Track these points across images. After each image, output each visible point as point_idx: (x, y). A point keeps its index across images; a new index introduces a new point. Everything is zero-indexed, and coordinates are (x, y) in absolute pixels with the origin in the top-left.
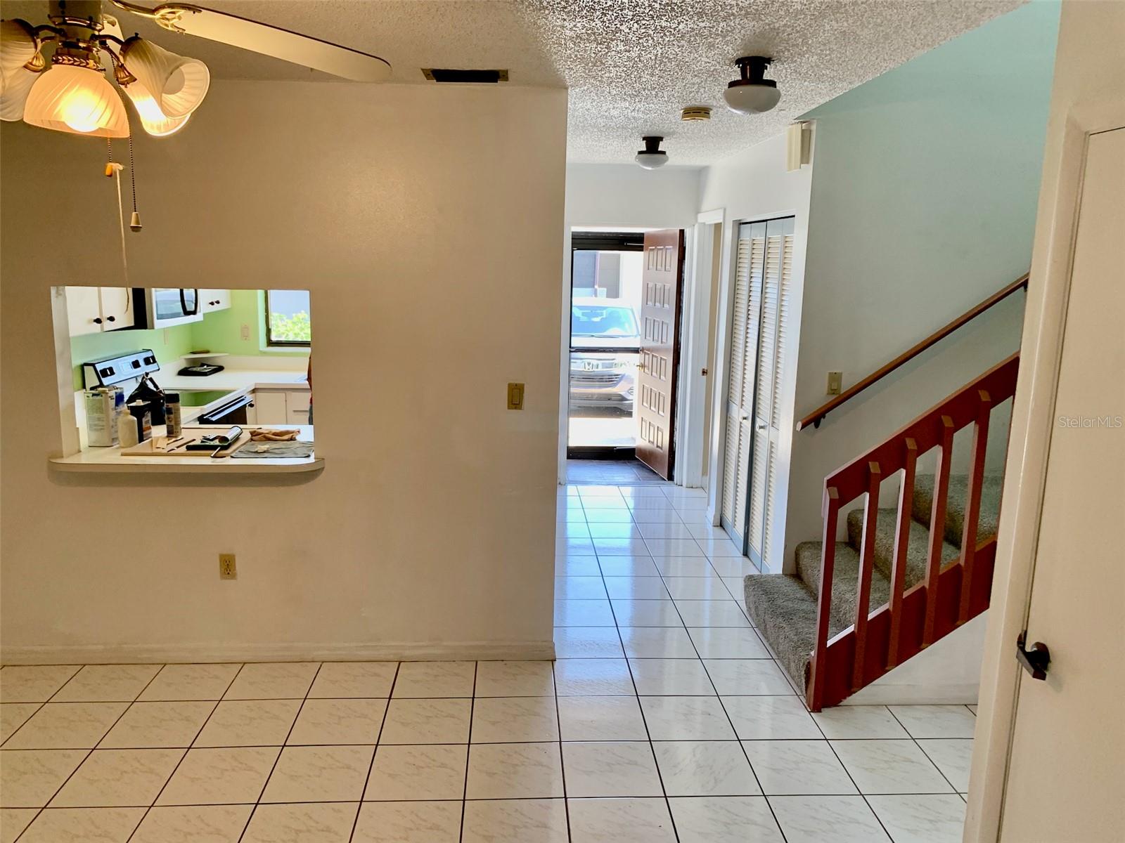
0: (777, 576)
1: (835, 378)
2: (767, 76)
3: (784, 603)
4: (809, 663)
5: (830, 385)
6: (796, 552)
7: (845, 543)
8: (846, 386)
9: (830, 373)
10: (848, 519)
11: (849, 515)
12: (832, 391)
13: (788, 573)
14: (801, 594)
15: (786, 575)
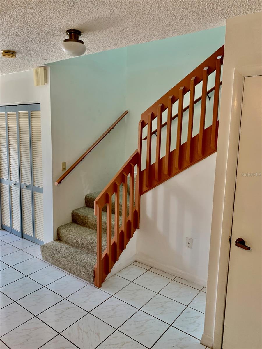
0: (52, 242)
1: (64, 164)
2: (80, 38)
3: (65, 252)
4: (94, 271)
5: (63, 167)
6: (57, 231)
7: (72, 222)
8: (68, 167)
9: (63, 163)
10: (72, 214)
11: (72, 212)
12: (64, 169)
13: (55, 239)
14: (66, 246)
15: (55, 240)
